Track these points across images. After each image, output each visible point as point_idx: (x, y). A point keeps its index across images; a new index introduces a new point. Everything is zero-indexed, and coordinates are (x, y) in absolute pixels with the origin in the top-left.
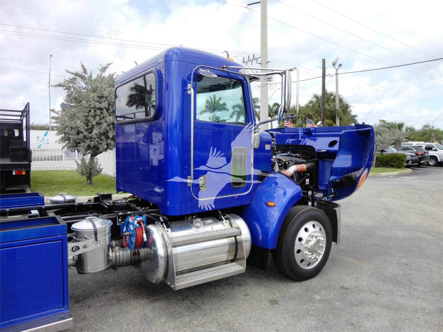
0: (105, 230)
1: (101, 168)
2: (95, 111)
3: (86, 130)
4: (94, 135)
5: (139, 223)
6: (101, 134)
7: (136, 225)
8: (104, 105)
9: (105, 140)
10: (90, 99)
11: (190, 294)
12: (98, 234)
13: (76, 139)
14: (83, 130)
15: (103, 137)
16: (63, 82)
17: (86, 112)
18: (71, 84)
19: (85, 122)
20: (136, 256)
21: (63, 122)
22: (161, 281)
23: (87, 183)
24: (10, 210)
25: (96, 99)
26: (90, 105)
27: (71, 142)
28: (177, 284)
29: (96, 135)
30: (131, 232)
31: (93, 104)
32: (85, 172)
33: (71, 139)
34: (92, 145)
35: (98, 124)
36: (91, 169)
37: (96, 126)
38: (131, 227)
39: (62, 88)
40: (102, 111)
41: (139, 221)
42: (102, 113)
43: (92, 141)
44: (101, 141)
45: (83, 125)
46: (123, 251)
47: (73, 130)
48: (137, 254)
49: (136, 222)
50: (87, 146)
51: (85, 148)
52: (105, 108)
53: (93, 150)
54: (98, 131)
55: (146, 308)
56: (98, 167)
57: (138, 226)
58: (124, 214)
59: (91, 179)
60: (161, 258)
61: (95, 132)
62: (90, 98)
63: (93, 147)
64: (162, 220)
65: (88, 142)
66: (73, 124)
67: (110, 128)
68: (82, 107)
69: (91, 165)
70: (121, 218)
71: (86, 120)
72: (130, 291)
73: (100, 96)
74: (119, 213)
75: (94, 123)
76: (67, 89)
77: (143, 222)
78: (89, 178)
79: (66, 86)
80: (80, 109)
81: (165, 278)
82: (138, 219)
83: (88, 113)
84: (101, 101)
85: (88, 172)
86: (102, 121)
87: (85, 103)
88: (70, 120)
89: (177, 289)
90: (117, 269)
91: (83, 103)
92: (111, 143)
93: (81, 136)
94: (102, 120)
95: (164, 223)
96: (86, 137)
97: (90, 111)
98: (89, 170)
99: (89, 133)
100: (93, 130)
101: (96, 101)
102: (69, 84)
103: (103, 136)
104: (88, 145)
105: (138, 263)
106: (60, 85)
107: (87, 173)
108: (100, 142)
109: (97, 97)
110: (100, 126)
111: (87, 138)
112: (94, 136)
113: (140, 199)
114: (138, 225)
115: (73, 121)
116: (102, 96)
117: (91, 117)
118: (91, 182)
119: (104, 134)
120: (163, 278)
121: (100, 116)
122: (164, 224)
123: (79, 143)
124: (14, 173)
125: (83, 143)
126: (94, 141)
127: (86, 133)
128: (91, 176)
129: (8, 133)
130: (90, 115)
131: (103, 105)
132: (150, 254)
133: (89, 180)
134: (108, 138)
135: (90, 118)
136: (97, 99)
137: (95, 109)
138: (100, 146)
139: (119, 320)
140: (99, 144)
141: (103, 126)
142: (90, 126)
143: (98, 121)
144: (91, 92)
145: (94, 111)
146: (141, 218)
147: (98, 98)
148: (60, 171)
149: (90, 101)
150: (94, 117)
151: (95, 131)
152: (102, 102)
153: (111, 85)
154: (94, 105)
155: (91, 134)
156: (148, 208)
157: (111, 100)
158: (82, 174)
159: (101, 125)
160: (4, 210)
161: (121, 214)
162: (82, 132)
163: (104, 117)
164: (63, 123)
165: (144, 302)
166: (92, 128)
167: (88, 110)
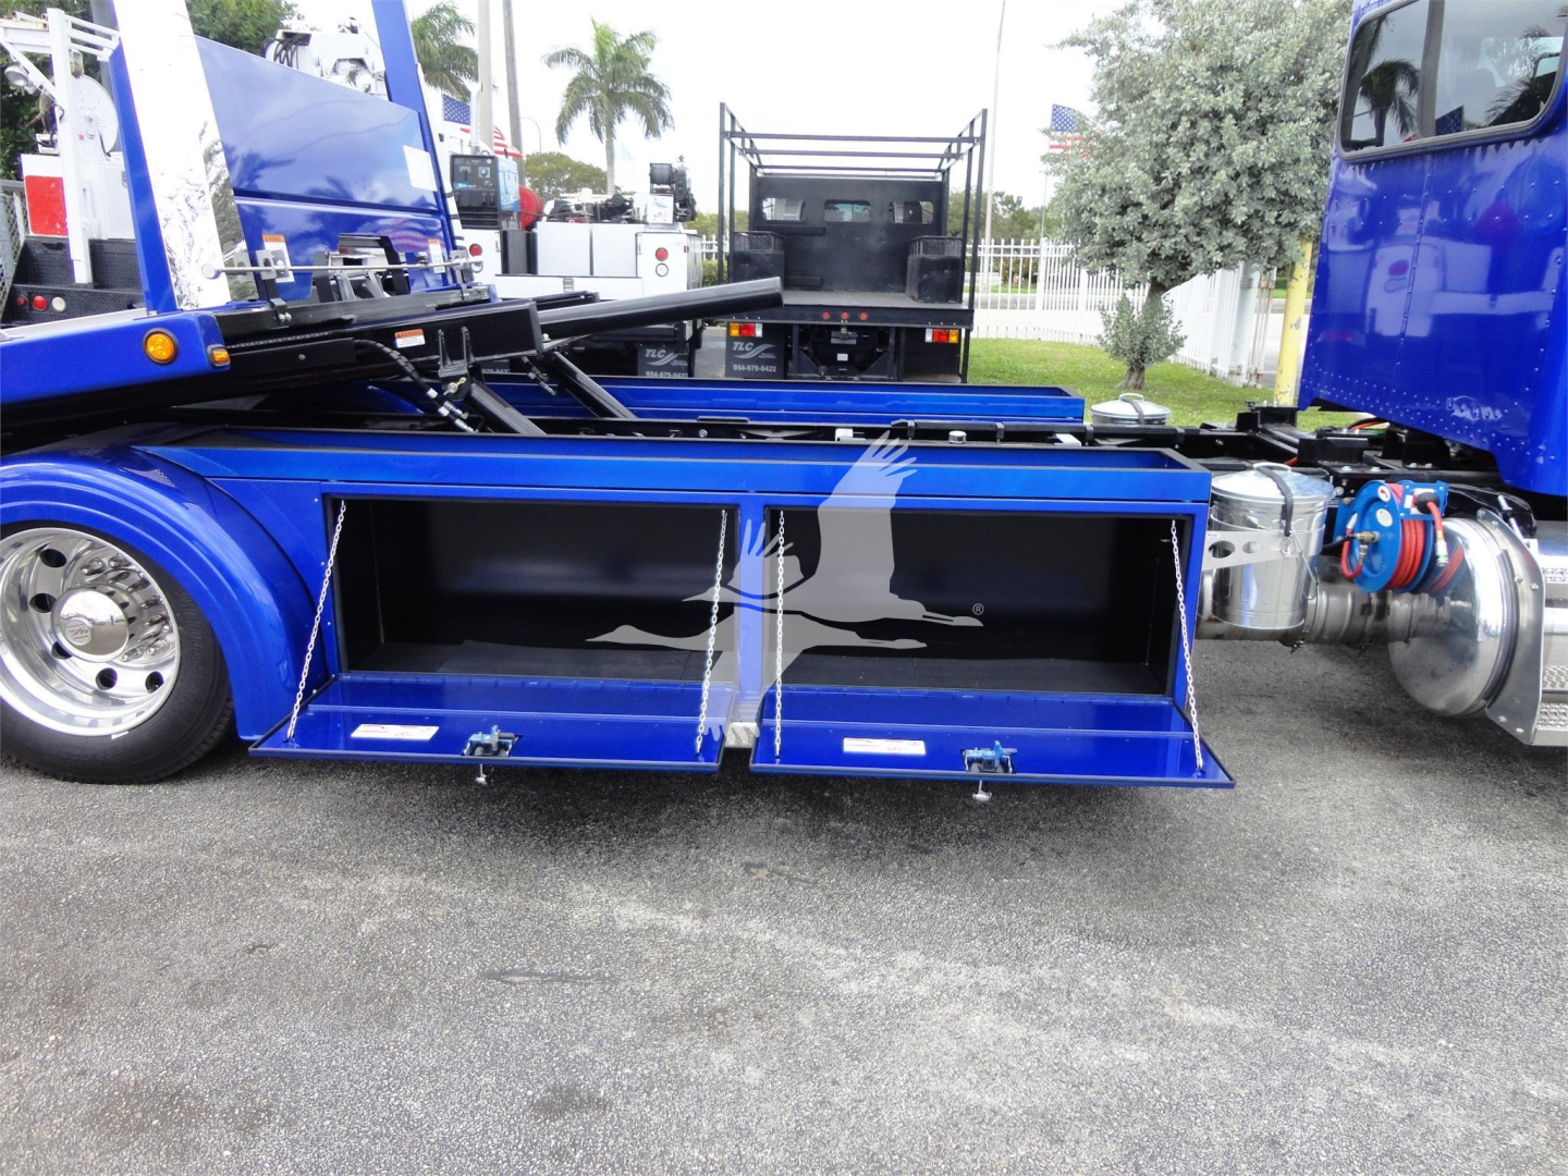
0: (1311, 509)
1: (1180, 334)
2: (1193, 124)
3: (1153, 197)
4: (1180, 215)
5: (1422, 505)
6: (1203, 208)
7: (1408, 511)
8: (1229, 101)
9: (1215, 230)
10: (1181, 79)
11: (1554, 783)
12: (1294, 516)
13: (1114, 229)
14: (1142, 198)
15: (1209, 221)
16: (1087, 28)
17: (1158, 131)
18: (1110, 31)
19: (1152, 169)
20: (1371, 619)
21: (1077, 171)
22: (1472, 707)
23: (1127, 384)
24: (1005, 426)
25: (1203, 76)
26: (1178, 102)
27: (1097, 238)
28: (1540, 728)
29: (1186, 213)
30: (1377, 534)
31: (1191, 97)
32: (1126, 346)
33: (1098, 230)
34: (1165, 253)
35: (1199, 171)
36: (1148, 337)
37: (1189, 179)
38: (1384, 518)
39: (1079, 50)
40: (1218, 124)
41: (1421, 499)
42: (1216, 130)
43: (1165, 237)
44: (1199, 234)
45: (1145, 177)
46: (1328, 595)
47: (1106, 199)
48: (1375, 610)
49: (1409, 502)
50: (1149, 255)
51: (1142, 261)
52: (1231, 110)
53: (1167, 268)
54: (1196, 198)
55: (1389, 781)
56: (1170, 329)
57: (1415, 516)
58: (1356, 471)
59: (1142, 369)
60: (1488, 634)
61: (1185, 202)
62: (1181, 75)
63: (1167, 257)
64: (1505, 507)
65: (1152, 240)
66: (1110, 178)
67: (1239, 186)
68: (1150, 111)
69: (1149, 321)
70: (1344, 484)
71: (1155, 160)
72: (1327, 725)
73: (1219, 64)
74: (1341, 467)
75: (1185, 169)
76: (1096, 51)
77: (1437, 503)
78: (1137, 367)
79: (1095, 40)
80: (1142, 120)
81: (1487, 699)
82: (1419, 491)
83: (1167, 133)
84: (1218, 84)
85: (1137, 347)
86: (1215, 161)
87: (1162, 98)
88: (1100, 164)
89: (1538, 742)
90: (1299, 645)
91: (1154, 99)
92: (1234, 244)
93: (1132, 217)
94: (1215, 159)
95: (1513, 516)
96: (1147, 223)
97: (1174, 126)
98: (1142, 338)
99: (1164, 207)
100: (1174, 196)
101: (1201, 87)
102: (1105, 34)
103: (1208, 216)
104: (1154, 250)
105: (1371, 642)
106: (1075, 42)
107: (1132, 350)
108: (1196, 239)
109: (1208, 70)
110: (1204, 181)
111: (1149, 225)
112: (1179, 217)
113: (1403, 435)
114: (1415, 511)
115: (1109, 164)
116: (1224, 64)
117: (1174, 147)
118: (1139, 382)
119: (1214, 207)
120: (1479, 699)
121: (1208, 142)
122: (1512, 521)
123: (1121, 243)
124: (929, 338)
125: (1135, 244)
126: (1174, 236)
127: (1150, 208)
128: (1143, 361)
129: (905, 214)
130: (1172, 140)
131: (1226, 98)
132: (1436, 620)
133: (1135, 375)
134: (1225, 222)
135: (1171, 151)
136: (1207, 78)
137: (1193, 118)
138: (1193, 255)
139: (1306, 791)
140: (1191, 248)
141: (1217, 181)
142: (1168, 182)
143: (1199, 159)
144: (1183, 52)
145: (1188, 125)
146: (1432, 491)
147: (1209, 73)
148: (1028, 342)
149: (1177, 87)
150: (1187, 146)
151: (1184, 200)
152: (1223, 89)
153: (1264, 18)
154: (1194, 103)
155: (1167, 212)
156: (1429, 466)
157: (1259, 76)
158: (1117, 354)
159: (1208, 176)
160: (991, 426)
161: (1346, 469)
162: (1138, 205)
163: (1221, 147)
164: (1076, 174)
165: (1380, 763)
166: (1172, 189)
167: (1168, 122)
